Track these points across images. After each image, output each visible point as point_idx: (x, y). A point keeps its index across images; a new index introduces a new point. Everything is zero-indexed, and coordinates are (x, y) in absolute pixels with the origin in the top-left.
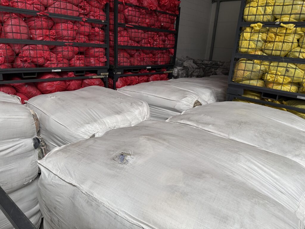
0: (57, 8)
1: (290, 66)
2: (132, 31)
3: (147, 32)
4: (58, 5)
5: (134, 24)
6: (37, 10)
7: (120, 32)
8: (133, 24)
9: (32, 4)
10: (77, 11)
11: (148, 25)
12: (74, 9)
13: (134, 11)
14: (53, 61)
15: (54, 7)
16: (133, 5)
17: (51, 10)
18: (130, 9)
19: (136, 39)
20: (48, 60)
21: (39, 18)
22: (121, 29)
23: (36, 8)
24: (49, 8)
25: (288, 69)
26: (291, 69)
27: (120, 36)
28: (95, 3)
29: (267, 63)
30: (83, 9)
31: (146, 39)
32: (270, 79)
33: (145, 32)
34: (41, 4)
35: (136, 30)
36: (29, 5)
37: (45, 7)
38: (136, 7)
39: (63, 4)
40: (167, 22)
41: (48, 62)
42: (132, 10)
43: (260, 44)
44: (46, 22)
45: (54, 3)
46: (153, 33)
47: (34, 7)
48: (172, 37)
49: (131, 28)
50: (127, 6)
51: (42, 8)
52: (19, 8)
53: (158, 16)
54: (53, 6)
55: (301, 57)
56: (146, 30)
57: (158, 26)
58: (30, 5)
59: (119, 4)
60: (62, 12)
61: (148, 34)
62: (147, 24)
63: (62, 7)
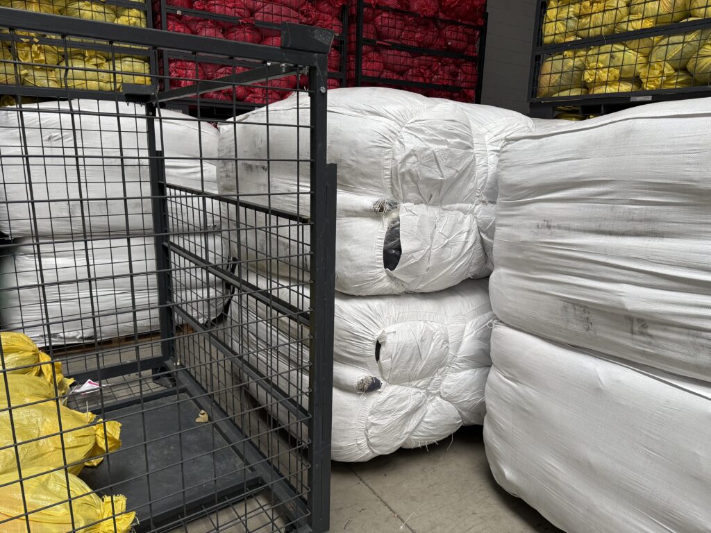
0: (268, 13)
1: (616, 48)
2: (389, 53)
3: (419, 56)
4: (268, 9)
5: (393, 41)
6: (240, 16)
7: (366, 53)
8: (390, 41)
9: (234, 7)
10: (296, 18)
11: (419, 43)
12: (292, 15)
13: (392, 19)
14: (257, 93)
15: (263, 13)
16: (391, 8)
17: (259, 16)
18: (385, 15)
19: (397, 67)
20: (251, 92)
21: (241, 28)
22: (369, 48)
23: (239, 13)
24: (257, 14)
25: (614, 54)
26: (617, 54)
27: (366, 61)
28: (325, 6)
29: (583, 53)
30: (305, 16)
31: (416, 68)
32: (588, 79)
33: (413, 57)
34: (246, 7)
35: (396, 52)
36: (229, 9)
37: (250, 12)
38: (396, 11)
39: (276, 8)
40: (460, 40)
41: (251, 95)
42: (388, 18)
43: (571, 24)
44: (250, 33)
45: (263, 7)
46: (429, 58)
47: (235, 12)
48: (471, 68)
49: (387, 48)
50: (380, 11)
51: (246, 14)
52: (217, 12)
53: (440, 30)
54: (262, 10)
55: (630, 29)
56: (415, 52)
57: (441, 46)
58: (231, 8)
59: (366, 6)
60: (274, 19)
61: (420, 59)
62: (417, 41)
63: (274, 12)
